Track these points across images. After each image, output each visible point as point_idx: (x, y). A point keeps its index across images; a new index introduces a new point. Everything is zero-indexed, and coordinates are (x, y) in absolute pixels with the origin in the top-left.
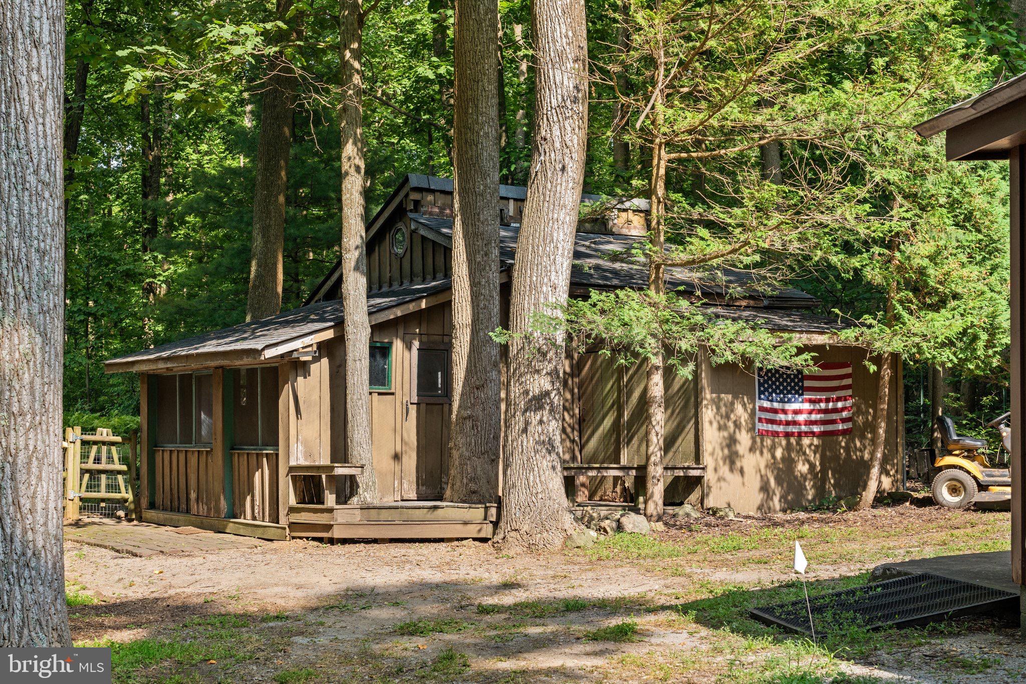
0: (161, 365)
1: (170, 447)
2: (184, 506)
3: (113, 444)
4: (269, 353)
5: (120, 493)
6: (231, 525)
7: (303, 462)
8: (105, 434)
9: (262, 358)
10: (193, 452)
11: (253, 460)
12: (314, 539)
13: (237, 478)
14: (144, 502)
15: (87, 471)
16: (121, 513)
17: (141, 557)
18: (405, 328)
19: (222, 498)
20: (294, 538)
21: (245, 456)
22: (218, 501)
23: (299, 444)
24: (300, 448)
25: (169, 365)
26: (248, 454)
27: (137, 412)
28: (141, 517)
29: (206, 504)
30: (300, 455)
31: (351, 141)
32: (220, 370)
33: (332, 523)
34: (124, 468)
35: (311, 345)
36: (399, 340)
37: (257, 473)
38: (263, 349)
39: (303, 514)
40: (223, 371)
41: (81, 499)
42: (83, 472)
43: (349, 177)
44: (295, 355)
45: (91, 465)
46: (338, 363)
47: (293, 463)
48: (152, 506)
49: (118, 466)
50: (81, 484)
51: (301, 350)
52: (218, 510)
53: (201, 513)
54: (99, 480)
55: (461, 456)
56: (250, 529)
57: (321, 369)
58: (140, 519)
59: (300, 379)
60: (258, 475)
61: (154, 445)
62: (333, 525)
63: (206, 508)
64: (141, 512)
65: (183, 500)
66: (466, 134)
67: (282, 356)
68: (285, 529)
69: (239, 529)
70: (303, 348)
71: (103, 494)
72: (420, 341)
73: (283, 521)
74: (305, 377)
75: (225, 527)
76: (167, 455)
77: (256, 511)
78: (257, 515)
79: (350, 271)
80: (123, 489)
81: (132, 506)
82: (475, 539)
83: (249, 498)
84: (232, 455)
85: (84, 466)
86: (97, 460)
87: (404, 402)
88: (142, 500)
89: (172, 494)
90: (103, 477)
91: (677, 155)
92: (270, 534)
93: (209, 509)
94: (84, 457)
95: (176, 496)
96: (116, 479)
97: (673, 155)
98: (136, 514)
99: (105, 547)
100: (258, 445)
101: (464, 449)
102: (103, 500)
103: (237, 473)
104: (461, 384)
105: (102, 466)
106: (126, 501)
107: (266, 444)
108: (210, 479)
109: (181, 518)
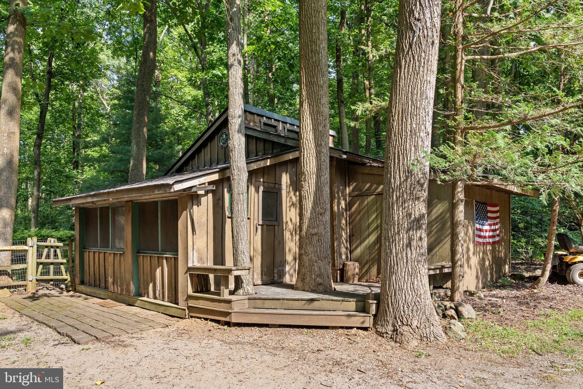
0: (89, 200)
1: (93, 249)
2: (103, 284)
3: (58, 247)
4: (178, 187)
5: (62, 275)
6: (139, 301)
7: (197, 265)
8: (52, 241)
9: (172, 190)
10: (110, 253)
11: (155, 261)
12: (212, 320)
13: (142, 271)
14: (77, 281)
15: (41, 263)
16: (63, 286)
17: (79, 344)
18: (256, 178)
19: (132, 283)
20: (192, 317)
21: (149, 258)
22: (128, 285)
23: (194, 251)
24: (195, 254)
25: (95, 199)
26: (150, 256)
27: (72, 228)
28: (75, 289)
29: (120, 286)
30: (195, 260)
31: (235, 42)
32: (130, 203)
33: (230, 311)
34: (65, 261)
35: (204, 184)
36: (252, 186)
37: (158, 269)
38: (173, 184)
39: (201, 301)
40: (132, 204)
41: (37, 280)
42: (38, 264)
43: (234, 67)
44: (194, 190)
45: (43, 260)
46: (217, 197)
47: (190, 265)
48: (82, 283)
49: (61, 260)
50: (37, 271)
51: (198, 186)
52: (128, 291)
53: (116, 292)
54: (49, 268)
55: (310, 260)
56: (154, 306)
57: (207, 201)
58: (75, 290)
59: (195, 207)
60: (158, 271)
61: (83, 248)
62: (231, 313)
63: (119, 289)
64: (75, 286)
65: (103, 281)
66: (311, 46)
67: (184, 190)
68: (185, 310)
69: (146, 305)
70: (200, 185)
71: (51, 277)
72: (264, 186)
73: (182, 304)
74: (198, 206)
75: (135, 302)
76: (91, 254)
77: (157, 294)
78: (157, 296)
79: (235, 132)
80: (64, 273)
81: (69, 284)
82: (358, 328)
83: (151, 285)
84: (138, 257)
85: (39, 260)
86: (48, 256)
87: (255, 224)
88: (76, 279)
89: (95, 277)
90: (52, 267)
91: (473, 57)
92: (172, 312)
93: (122, 290)
94: (40, 256)
95: (98, 278)
96: (59, 268)
97: (470, 57)
98: (72, 287)
99: (50, 327)
100: (158, 251)
101: (313, 255)
102: (51, 280)
103: (142, 268)
104: (309, 211)
105: (51, 260)
106: (66, 280)
107: (165, 251)
108: (123, 271)
109: (101, 292)
